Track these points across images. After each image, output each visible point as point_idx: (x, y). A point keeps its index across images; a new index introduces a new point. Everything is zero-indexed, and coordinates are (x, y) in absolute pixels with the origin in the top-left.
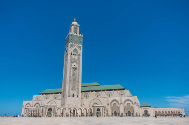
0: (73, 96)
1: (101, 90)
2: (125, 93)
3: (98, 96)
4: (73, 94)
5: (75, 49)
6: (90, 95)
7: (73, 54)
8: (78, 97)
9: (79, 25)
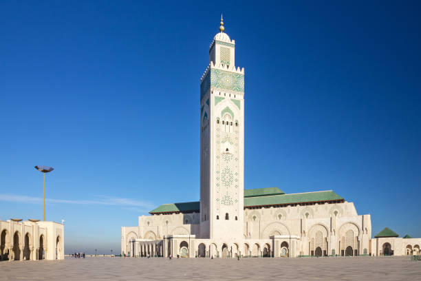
0: (227, 218)
1: (288, 204)
2: (344, 210)
3: (280, 216)
4: (227, 214)
5: (227, 110)
6: (262, 216)
7: (221, 121)
8: (236, 219)
9: (233, 42)
